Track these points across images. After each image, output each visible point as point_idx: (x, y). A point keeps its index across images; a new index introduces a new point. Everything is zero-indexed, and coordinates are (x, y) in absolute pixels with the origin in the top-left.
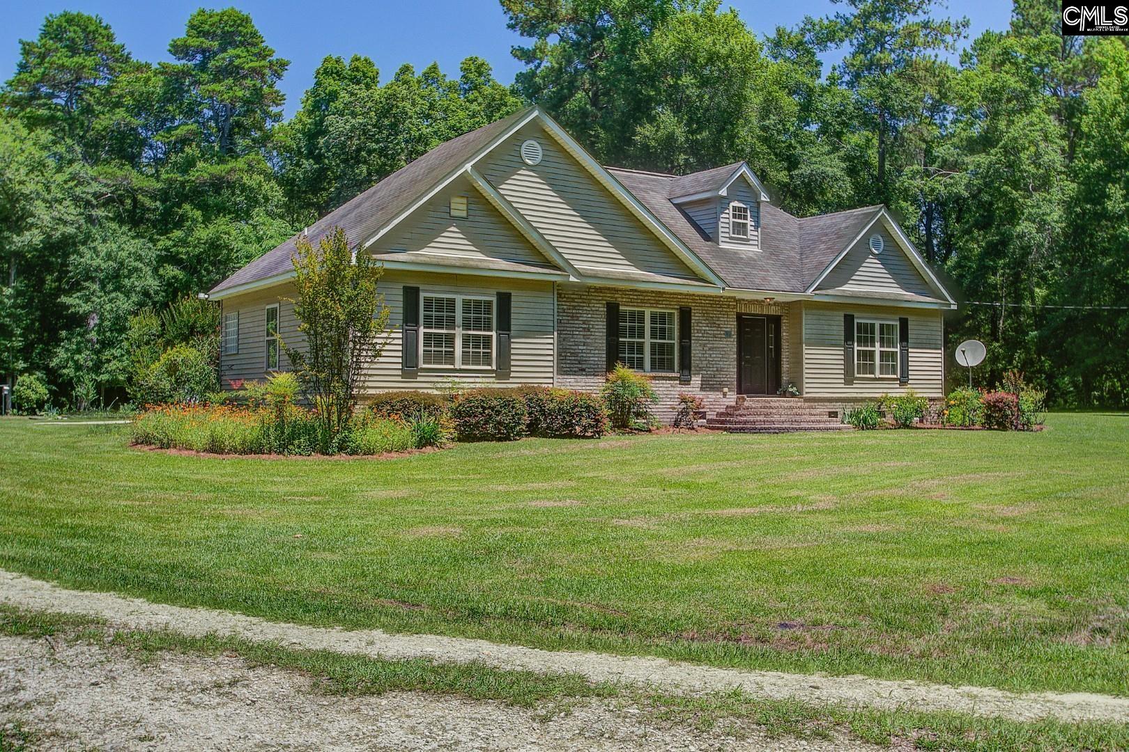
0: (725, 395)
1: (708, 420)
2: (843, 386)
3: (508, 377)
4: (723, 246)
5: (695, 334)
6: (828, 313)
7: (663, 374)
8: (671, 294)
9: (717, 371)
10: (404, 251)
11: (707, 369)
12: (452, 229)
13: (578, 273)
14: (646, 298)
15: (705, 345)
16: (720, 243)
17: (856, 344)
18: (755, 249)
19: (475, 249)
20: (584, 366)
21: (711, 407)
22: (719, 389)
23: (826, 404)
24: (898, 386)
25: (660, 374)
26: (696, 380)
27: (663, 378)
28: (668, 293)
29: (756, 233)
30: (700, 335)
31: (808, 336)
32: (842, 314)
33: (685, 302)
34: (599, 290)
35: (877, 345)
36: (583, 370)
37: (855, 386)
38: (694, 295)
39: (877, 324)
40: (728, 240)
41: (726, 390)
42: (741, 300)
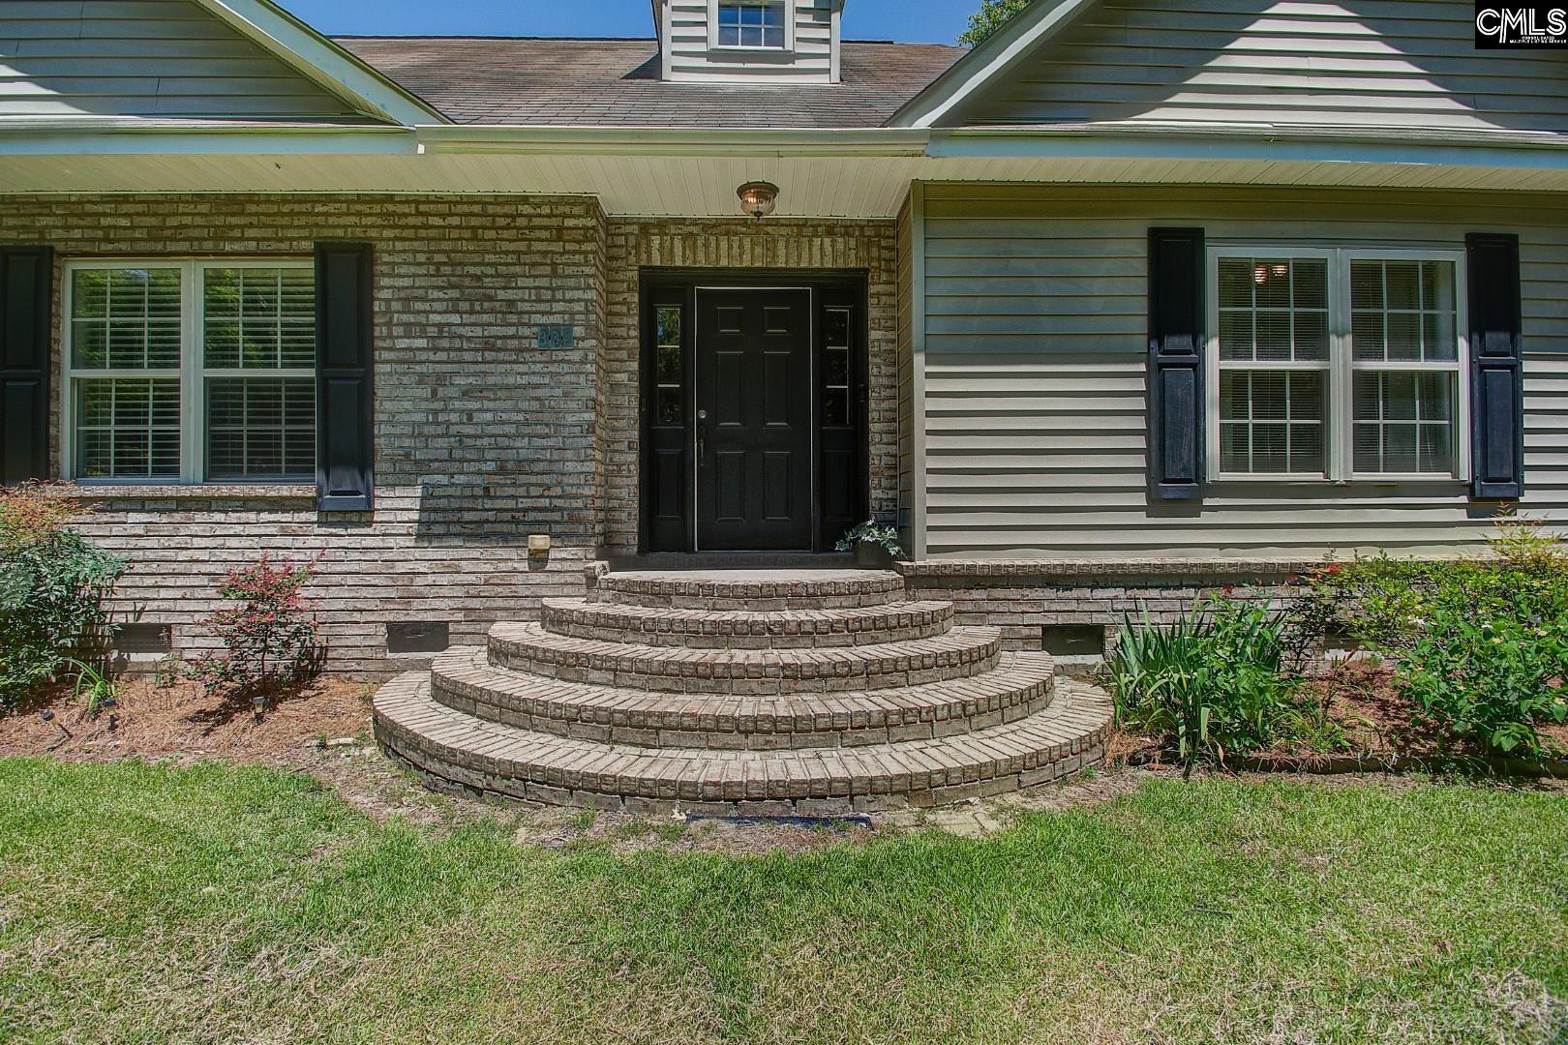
0: (538, 560)
2: (1141, 518)
4: (673, 80)
5: (392, 340)
6: (1050, 227)
7: (240, 490)
8: (284, 199)
9: (502, 471)
11: (455, 467)
14: (172, 222)
15: (441, 379)
16: (666, 74)
17: (1213, 347)
21: (475, 603)
22: (512, 540)
23: (1037, 594)
24: (1461, 515)
25: (259, 490)
26: (398, 505)
27: (246, 504)
28: (268, 199)
30: (422, 343)
31: (938, 326)
32: (1138, 228)
33: (343, 228)
35: (1341, 347)
37: (1206, 518)
38: (390, 197)
39: (1339, 264)
40: (704, 63)
41: (537, 540)
42: (661, 223)
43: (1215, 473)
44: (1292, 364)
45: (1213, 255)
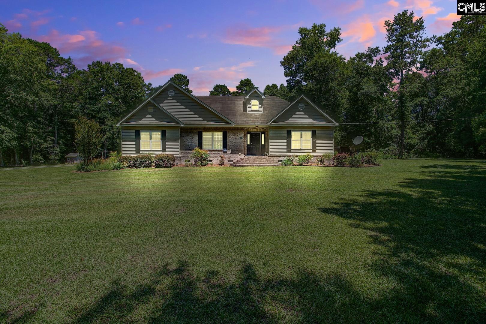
0: (240, 155)
1: (233, 163)
2: (286, 152)
3: (166, 152)
4: (248, 113)
5: (229, 138)
6: (279, 130)
8: (220, 127)
9: (237, 148)
10: (134, 122)
11: (233, 148)
12: (149, 115)
13: (183, 124)
15: (232, 141)
16: (247, 112)
17: (292, 139)
18: (261, 113)
19: (155, 120)
20: (191, 148)
21: (235, 159)
22: (238, 154)
23: (278, 158)
24: (311, 152)
26: (229, 151)
27: (217, 151)
29: (262, 108)
30: (231, 138)
31: (271, 137)
32: (286, 130)
33: (225, 129)
34: (196, 128)
36: (191, 149)
37: (291, 152)
38: (228, 127)
40: (251, 111)
41: (240, 154)
42: (248, 128)
43: (292, 148)
45: (292, 132)
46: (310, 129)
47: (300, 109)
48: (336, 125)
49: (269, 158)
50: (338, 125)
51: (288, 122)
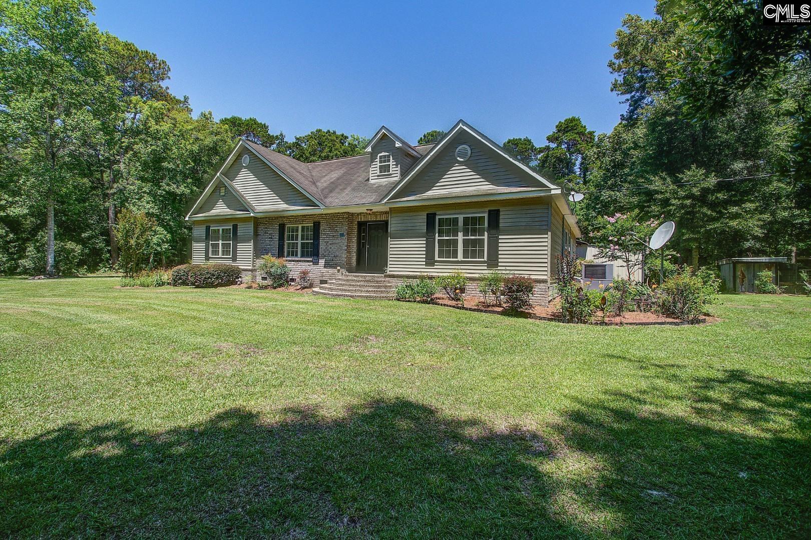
0: (338, 271)
2: (424, 267)
3: (236, 260)
4: (372, 182)
5: (322, 236)
6: (411, 214)
8: (310, 215)
9: (334, 257)
10: (205, 212)
11: (329, 256)
12: (220, 201)
13: (254, 212)
14: (298, 219)
15: (328, 242)
16: (370, 180)
17: (437, 235)
18: (395, 179)
19: (226, 207)
21: (331, 278)
22: (335, 268)
25: (306, 259)
26: (322, 262)
27: (305, 261)
29: (396, 169)
30: (325, 237)
31: (393, 232)
32: (425, 213)
33: (317, 219)
34: (277, 218)
35: (460, 234)
37: (435, 267)
38: (322, 214)
39: (461, 218)
40: (376, 177)
41: (339, 268)
42: (361, 213)
43: (437, 258)
44: (451, 238)
45: (437, 217)
46: (482, 207)
47: (458, 158)
48: (553, 192)
49: (387, 279)
50: (559, 191)
51: (430, 193)
